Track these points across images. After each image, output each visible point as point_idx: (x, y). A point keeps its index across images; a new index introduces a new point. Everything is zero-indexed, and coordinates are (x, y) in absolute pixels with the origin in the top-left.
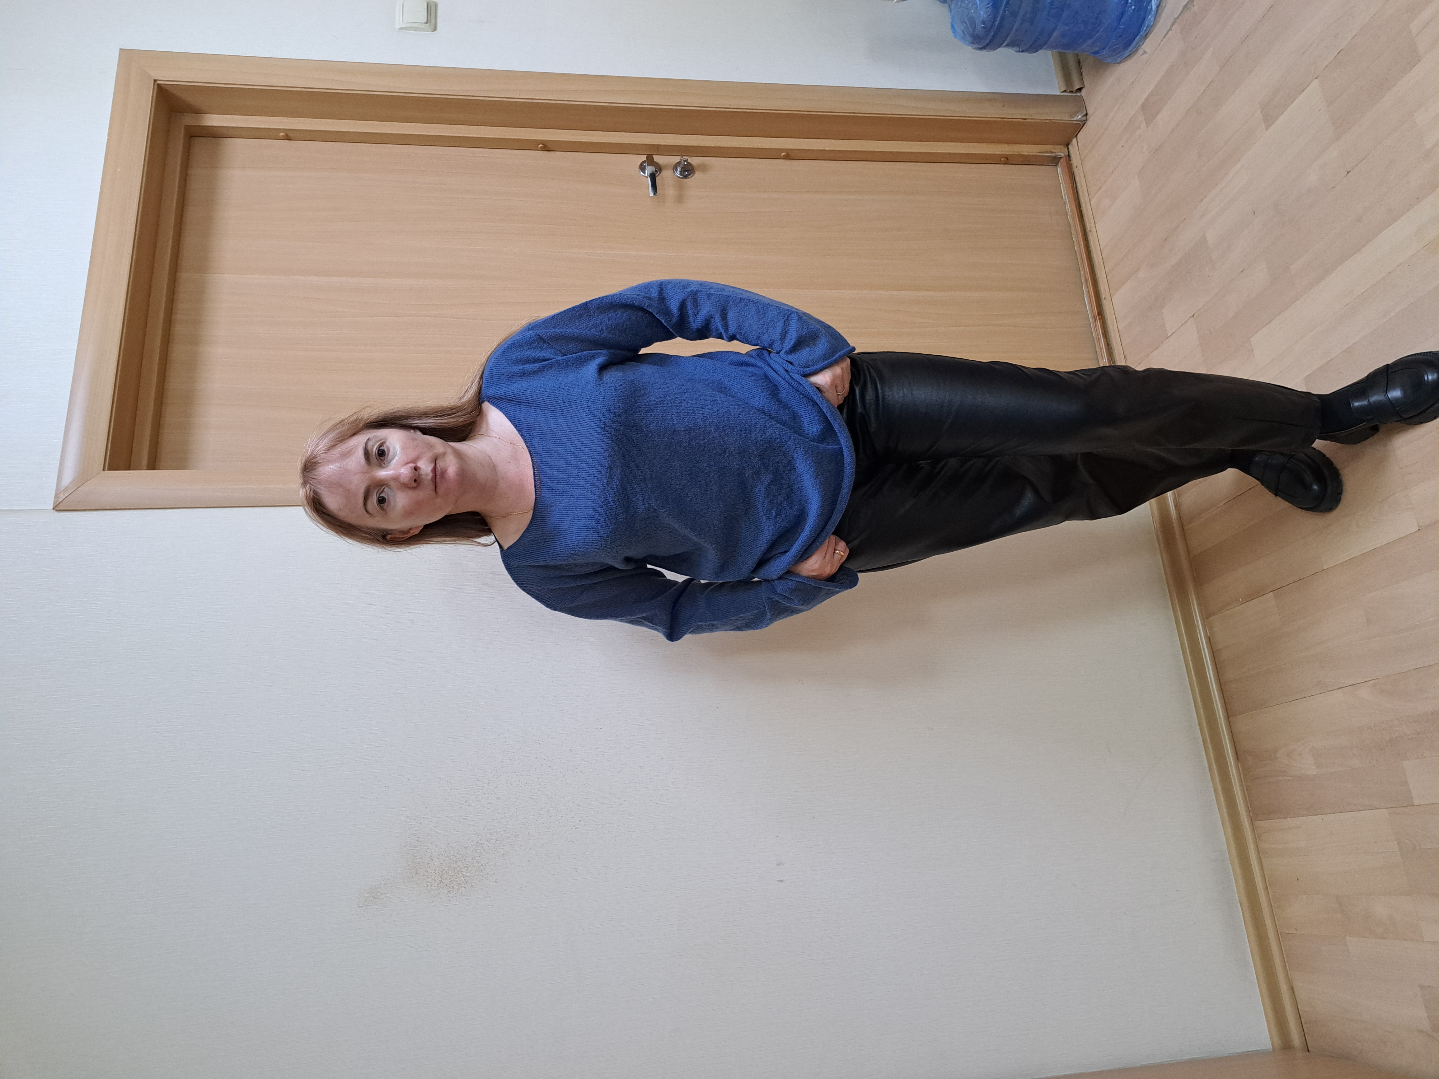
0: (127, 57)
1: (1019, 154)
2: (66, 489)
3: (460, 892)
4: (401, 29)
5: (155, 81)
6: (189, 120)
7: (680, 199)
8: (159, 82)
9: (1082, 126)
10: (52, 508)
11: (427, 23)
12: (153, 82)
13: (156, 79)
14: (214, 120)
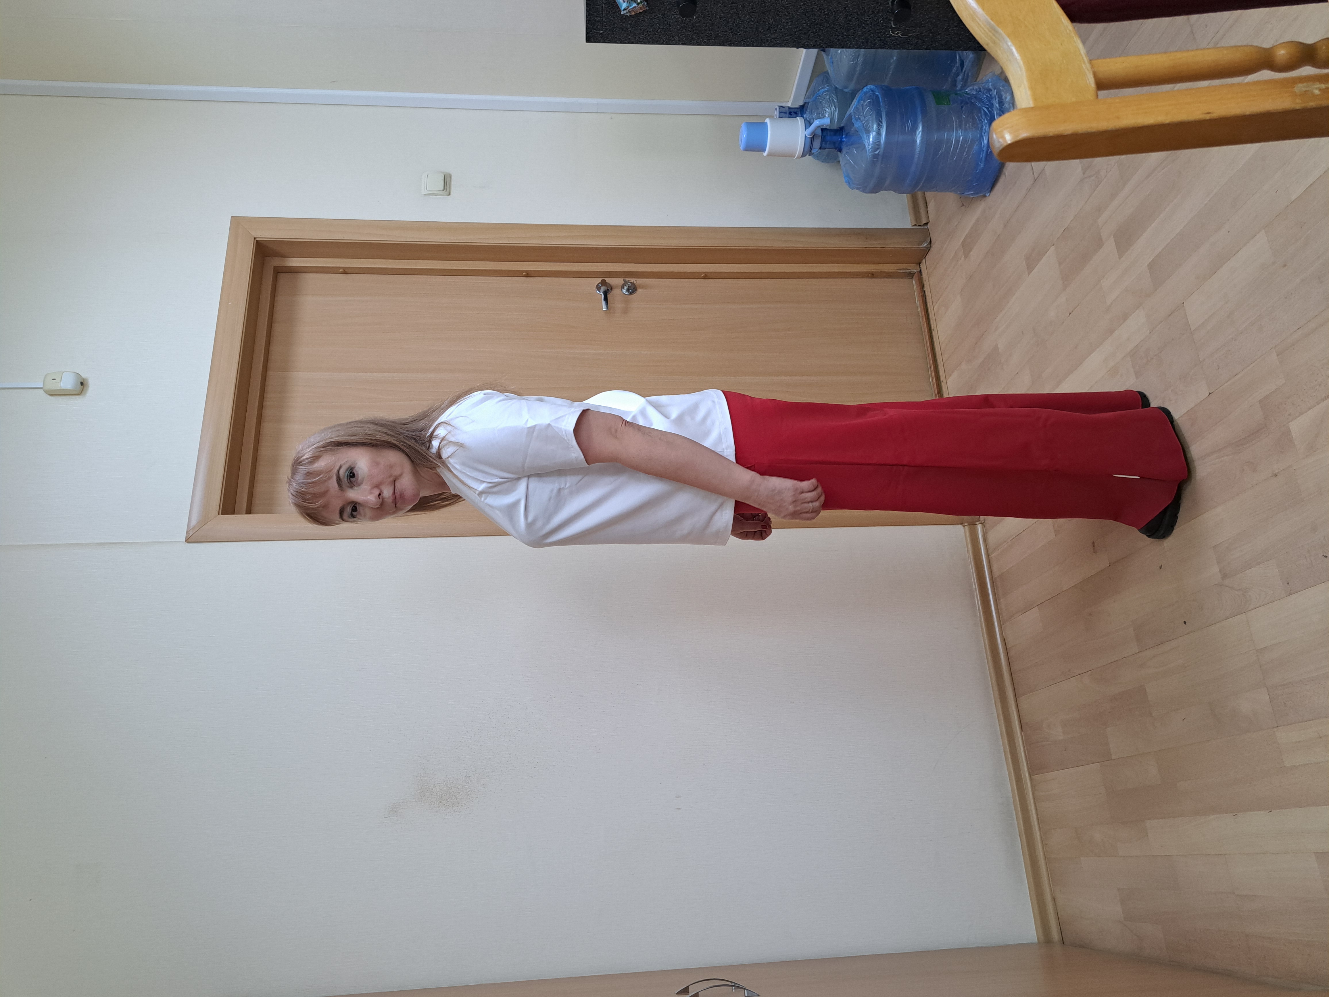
0: (236, 222)
1: (881, 272)
2: (194, 528)
3: (454, 809)
4: (425, 195)
5: (255, 238)
6: (277, 262)
7: (626, 311)
8: (257, 239)
9: (928, 251)
10: (184, 540)
11: (444, 190)
12: (253, 239)
13: (255, 237)
14: (295, 262)
